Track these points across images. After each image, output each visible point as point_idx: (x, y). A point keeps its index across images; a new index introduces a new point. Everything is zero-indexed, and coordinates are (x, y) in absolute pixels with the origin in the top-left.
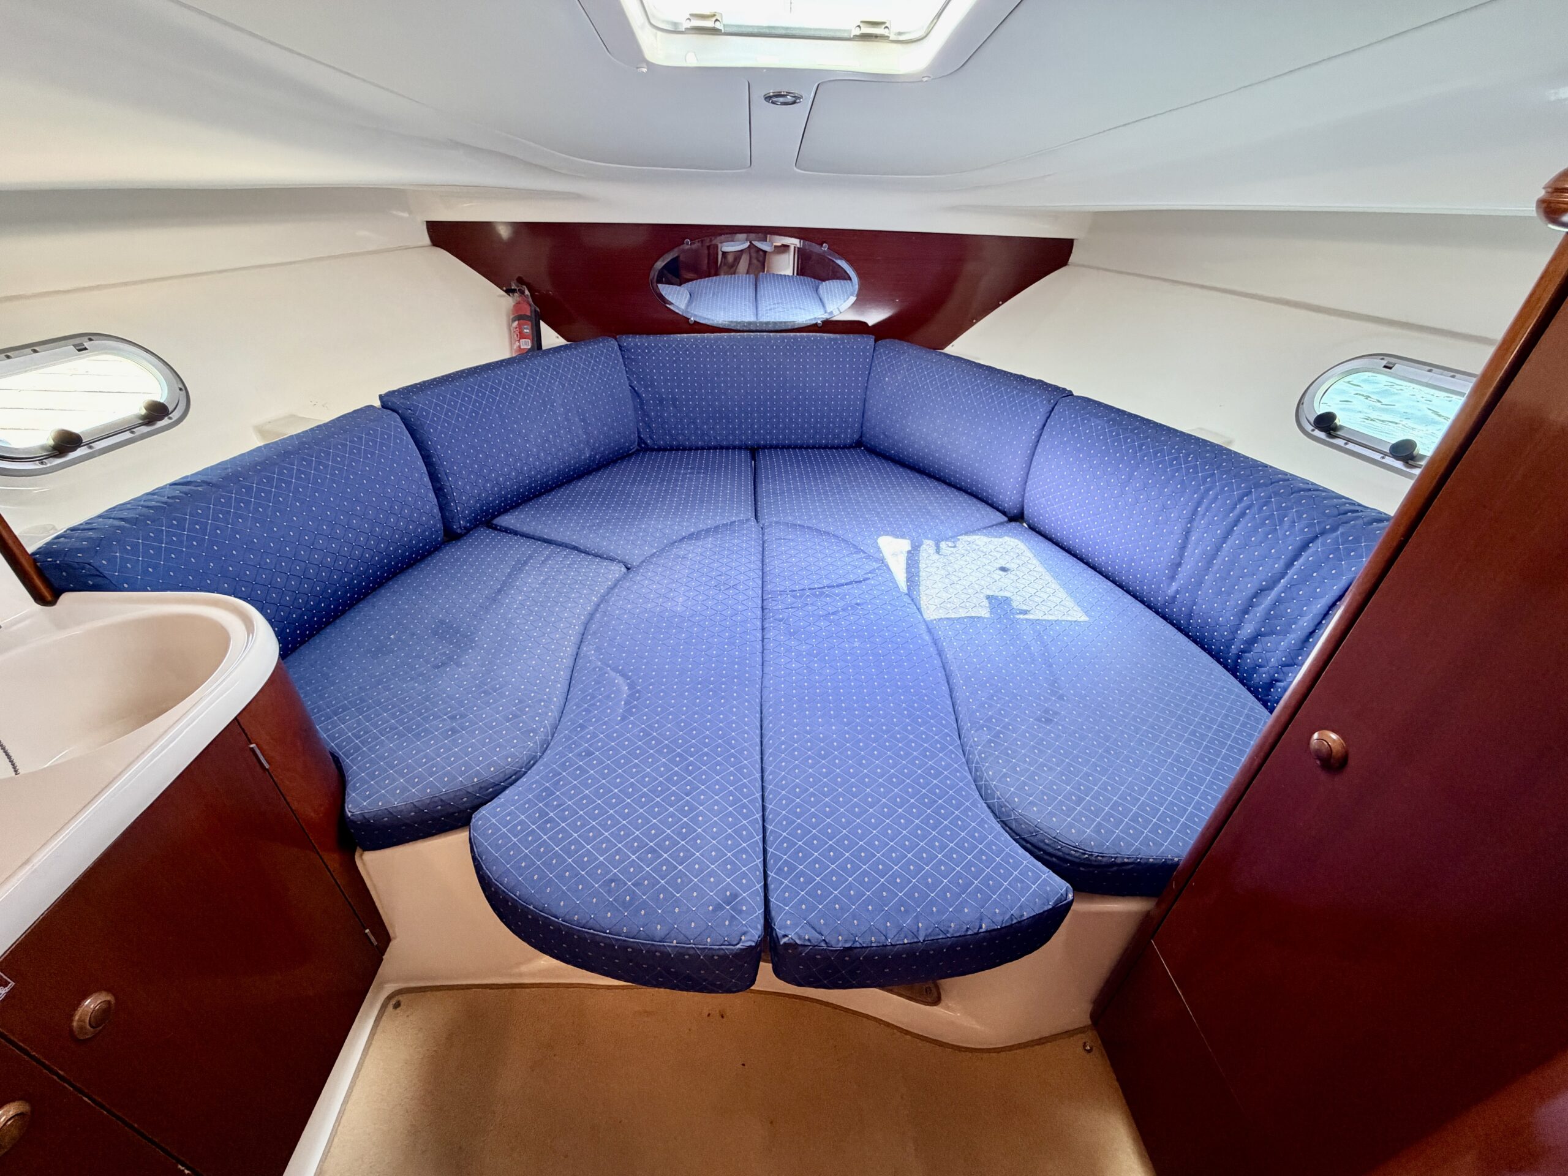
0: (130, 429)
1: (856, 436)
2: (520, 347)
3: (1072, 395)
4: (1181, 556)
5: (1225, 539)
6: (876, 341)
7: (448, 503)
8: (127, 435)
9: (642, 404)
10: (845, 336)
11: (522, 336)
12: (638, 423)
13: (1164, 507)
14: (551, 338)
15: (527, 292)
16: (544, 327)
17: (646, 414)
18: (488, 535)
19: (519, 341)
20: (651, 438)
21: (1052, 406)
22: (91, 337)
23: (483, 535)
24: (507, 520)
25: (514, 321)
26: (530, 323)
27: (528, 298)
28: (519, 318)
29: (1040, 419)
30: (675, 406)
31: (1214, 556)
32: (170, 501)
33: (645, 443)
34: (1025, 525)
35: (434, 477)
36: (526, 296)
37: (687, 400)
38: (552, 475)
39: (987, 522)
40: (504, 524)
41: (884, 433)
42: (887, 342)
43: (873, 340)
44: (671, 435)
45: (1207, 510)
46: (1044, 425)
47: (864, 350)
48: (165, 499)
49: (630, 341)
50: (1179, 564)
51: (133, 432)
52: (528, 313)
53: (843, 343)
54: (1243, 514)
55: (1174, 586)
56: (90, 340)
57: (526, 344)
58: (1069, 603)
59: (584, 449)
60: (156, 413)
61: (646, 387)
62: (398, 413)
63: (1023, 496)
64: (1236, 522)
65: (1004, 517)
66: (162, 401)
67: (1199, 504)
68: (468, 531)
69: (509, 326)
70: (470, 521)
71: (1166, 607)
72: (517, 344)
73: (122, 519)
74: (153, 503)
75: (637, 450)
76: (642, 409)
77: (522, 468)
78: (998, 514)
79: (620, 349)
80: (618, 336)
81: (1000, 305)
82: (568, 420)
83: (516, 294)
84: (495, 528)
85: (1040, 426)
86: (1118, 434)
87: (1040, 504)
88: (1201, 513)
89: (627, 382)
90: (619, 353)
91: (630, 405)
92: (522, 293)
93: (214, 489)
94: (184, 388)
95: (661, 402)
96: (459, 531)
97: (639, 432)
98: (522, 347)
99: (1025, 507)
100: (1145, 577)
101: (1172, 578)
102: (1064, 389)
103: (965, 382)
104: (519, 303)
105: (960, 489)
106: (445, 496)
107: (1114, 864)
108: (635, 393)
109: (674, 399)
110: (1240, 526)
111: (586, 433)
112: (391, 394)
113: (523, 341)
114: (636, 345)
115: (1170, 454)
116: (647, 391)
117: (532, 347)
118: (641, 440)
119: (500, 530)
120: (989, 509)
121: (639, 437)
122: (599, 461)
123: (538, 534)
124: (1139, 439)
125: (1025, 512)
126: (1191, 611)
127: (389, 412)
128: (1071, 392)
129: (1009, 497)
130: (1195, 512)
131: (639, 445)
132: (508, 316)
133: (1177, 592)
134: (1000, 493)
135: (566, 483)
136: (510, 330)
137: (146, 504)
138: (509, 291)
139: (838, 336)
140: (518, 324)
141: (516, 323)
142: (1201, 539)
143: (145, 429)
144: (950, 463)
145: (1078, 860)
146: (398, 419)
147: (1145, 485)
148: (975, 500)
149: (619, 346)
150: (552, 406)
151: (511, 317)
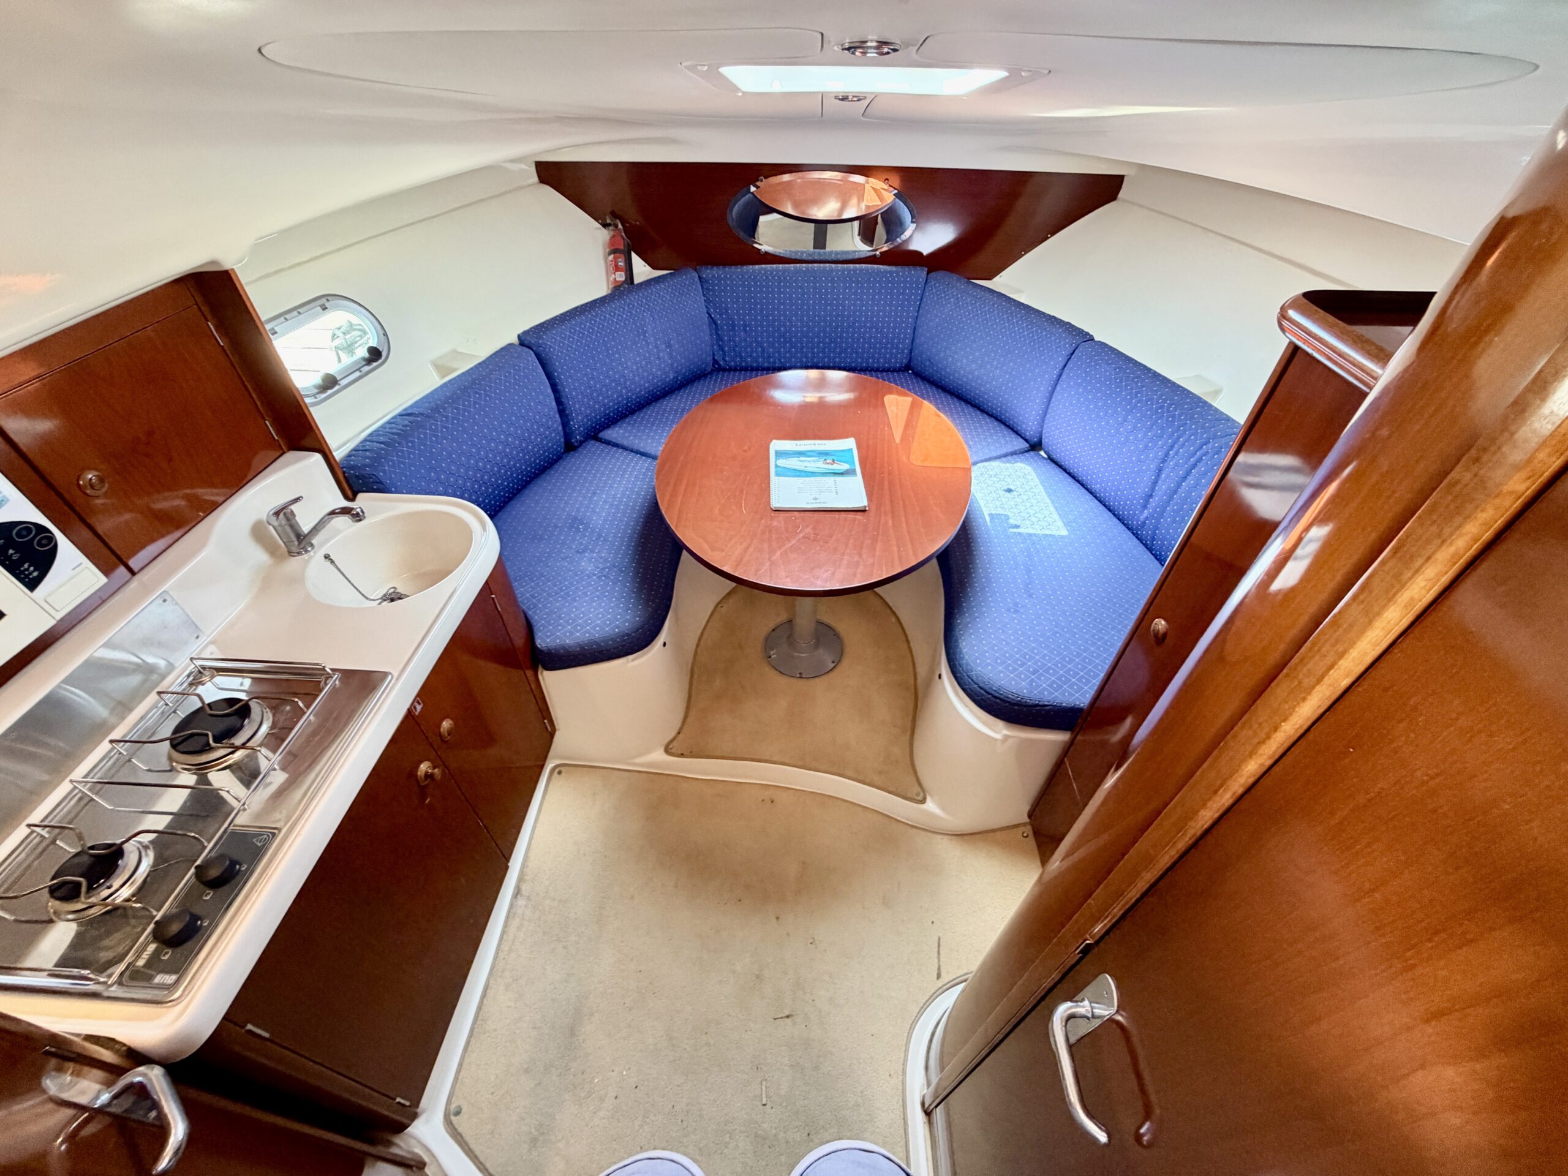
0: (359, 370)
1: (905, 361)
2: (615, 279)
3: (1093, 339)
4: (1153, 489)
5: (1184, 478)
6: (928, 273)
7: (568, 422)
8: (357, 374)
9: (717, 329)
10: (899, 268)
11: (617, 268)
12: (712, 346)
13: (1146, 447)
14: (642, 270)
15: (620, 226)
16: (636, 259)
17: (720, 338)
18: (598, 448)
19: (614, 273)
20: (724, 359)
21: (1072, 349)
22: (327, 297)
23: (592, 446)
24: (611, 434)
25: (609, 254)
26: (623, 256)
27: (621, 232)
28: (614, 251)
29: (1061, 360)
30: (745, 330)
31: (1175, 491)
32: (404, 428)
33: (719, 365)
34: (1042, 453)
35: (559, 401)
36: (619, 230)
37: (757, 326)
39: (1010, 448)
40: (607, 438)
41: (930, 361)
42: (940, 275)
43: (925, 272)
44: (741, 357)
45: (1176, 453)
46: (1065, 366)
47: (917, 282)
48: (400, 427)
49: (710, 273)
50: (1151, 496)
51: (361, 371)
52: (622, 248)
53: (898, 274)
54: (1200, 460)
55: (1146, 513)
56: (328, 300)
57: (621, 277)
58: (1060, 524)
59: (669, 372)
60: (375, 354)
61: (721, 315)
62: (533, 350)
63: (1042, 427)
64: (1194, 466)
65: (1025, 443)
66: (375, 346)
67: (1171, 447)
68: (581, 443)
69: (606, 260)
70: (583, 436)
71: (1139, 530)
72: (613, 276)
73: (381, 443)
74: (395, 430)
75: (712, 370)
76: (717, 334)
77: (621, 391)
78: (1021, 440)
79: (701, 281)
80: (698, 268)
82: (657, 347)
83: (611, 228)
84: (600, 440)
85: (1061, 367)
87: (1055, 435)
88: (1171, 456)
89: (706, 310)
90: (699, 285)
91: (707, 330)
92: (616, 226)
93: (427, 419)
94: (385, 334)
95: (733, 329)
96: (576, 444)
97: (714, 355)
98: (617, 279)
99: (1043, 436)
100: (1125, 504)
101: (1145, 507)
102: (1087, 334)
103: (1003, 320)
104: (613, 237)
105: (991, 415)
106: (567, 416)
107: (1037, 705)
108: (713, 321)
109: (745, 326)
110: (1197, 469)
111: (671, 357)
112: (526, 333)
113: (618, 273)
114: (713, 276)
115: (1158, 403)
116: (723, 319)
117: (627, 278)
118: (715, 361)
119: (603, 443)
120: (1013, 436)
121: (714, 359)
122: (681, 382)
123: (635, 447)
124: (1137, 387)
125: (1043, 441)
126: (1155, 534)
127: (526, 349)
128: (1092, 336)
129: (1030, 427)
130: (1167, 455)
131: (713, 366)
132: (604, 248)
133: (1147, 518)
134: (1023, 423)
135: (653, 401)
136: (606, 263)
137: (390, 431)
138: (605, 225)
139: (894, 268)
140: (614, 258)
141: (611, 257)
142: (1168, 476)
143: (367, 368)
145: (1013, 702)
146: (533, 355)
147: (1135, 427)
148: (1003, 426)
149: (699, 277)
150: (645, 336)
151: (608, 250)
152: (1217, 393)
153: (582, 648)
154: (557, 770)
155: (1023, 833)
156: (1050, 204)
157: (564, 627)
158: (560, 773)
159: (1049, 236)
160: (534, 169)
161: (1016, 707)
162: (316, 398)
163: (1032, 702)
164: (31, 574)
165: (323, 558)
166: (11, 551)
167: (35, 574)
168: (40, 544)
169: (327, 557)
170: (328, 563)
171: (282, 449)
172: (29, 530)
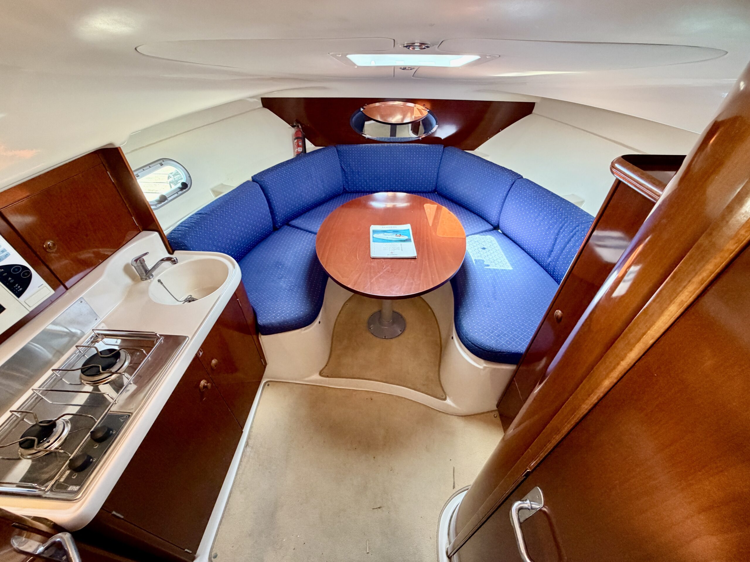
0: (177, 193)
1: (434, 188)
2: (297, 151)
3: (522, 178)
4: (553, 248)
5: (568, 243)
6: (444, 148)
7: (275, 217)
8: (176, 195)
9: (345, 174)
10: (431, 145)
11: (298, 146)
12: (343, 182)
13: (549, 228)
14: (310, 147)
15: (300, 127)
16: (307, 142)
17: (346, 178)
18: (288, 229)
19: (297, 148)
20: (348, 188)
21: (513, 182)
22: (163, 159)
23: (286, 228)
24: (294, 222)
25: (295, 139)
26: (301, 140)
28: (297, 138)
29: (508, 187)
30: (358, 174)
31: (564, 249)
32: (197, 220)
33: (346, 190)
34: (499, 231)
35: (270, 207)
36: (300, 128)
37: (364, 172)
38: (311, 204)
39: (484, 229)
40: (293, 224)
41: (445, 188)
42: (450, 148)
43: (443, 147)
44: (356, 187)
45: (564, 231)
46: (509, 190)
47: (439, 152)
48: (196, 219)
49: (342, 147)
50: (552, 251)
51: (178, 194)
52: (301, 136)
53: (430, 149)
54: (575, 234)
55: (550, 259)
56: (163, 161)
57: (300, 150)
58: (508, 264)
59: (322, 194)
60: (185, 186)
61: (347, 167)
62: (259, 184)
63: (499, 219)
64: (572, 237)
65: (491, 226)
66: (185, 182)
67: (561, 228)
68: (281, 227)
69: (293, 142)
70: (282, 224)
71: (547, 267)
72: (297, 149)
73: (186, 227)
74: (193, 221)
75: (343, 193)
76: (345, 176)
77: (300, 202)
78: (489, 225)
80: (336, 145)
81: (500, 131)
82: (317, 182)
83: (296, 127)
84: (290, 225)
85: (508, 190)
86: (536, 197)
87: (505, 222)
88: (561, 232)
89: (340, 165)
90: (337, 153)
91: (341, 174)
92: (298, 126)
93: (208, 216)
94: (190, 177)
95: (353, 173)
96: (278, 227)
97: (344, 186)
98: (299, 151)
99: (500, 223)
100: (540, 255)
101: (549, 256)
102: (520, 175)
103: (480, 169)
104: (297, 132)
105: (475, 213)
106: (274, 214)
107: (500, 352)
108: (343, 170)
109: (358, 172)
110: (574, 238)
111: (323, 187)
112: (255, 176)
113: (299, 148)
114: (344, 149)
115: (554, 207)
116: (348, 169)
117: (303, 150)
118: (344, 189)
119: (291, 227)
120: (486, 223)
121: (344, 187)
122: (328, 198)
123: (306, 229)
124: (544, 200)
125: (500, 225)
126: (554, 269)
127: (255, 183)
128: (522, 176)
129: (494, 219)
130: (559, 232)
131: (343, 191)
132: (293, 137)
133: (550, 262)
134: (490, 217)
135: (315, 207)
136: (293, 143)
137: (191, 221)
138: (293, 126)
139: (428, 145)
140: (297, 141)
141: (296, 141)
142: (560, 242)
143: (181, 192)
144: (472, 203)
145: (488, 350)
146: (259, 186)
147: (544, 219)
148: (480, 218)
149: (337, 150)
150: (311, 177)
151: (294, 138)
152: (582, 202)
153: (280, 324)
154: (267, 384)
155: (494, 415)
156: (500, 116)
157: (271, 314)
158: (268, 385)
159: (501, 130)
160: (260, 101)
161: (489, 353)
162: (156, 206)
163: (497, 350)
164: (19, 289)
165: (157, 282)
166: (10, 279)
167: (21, 289)
168: (24, 275)
169: (159, 281)
170: (160, 284)
171: (140, 231)
172: (19, 269)
